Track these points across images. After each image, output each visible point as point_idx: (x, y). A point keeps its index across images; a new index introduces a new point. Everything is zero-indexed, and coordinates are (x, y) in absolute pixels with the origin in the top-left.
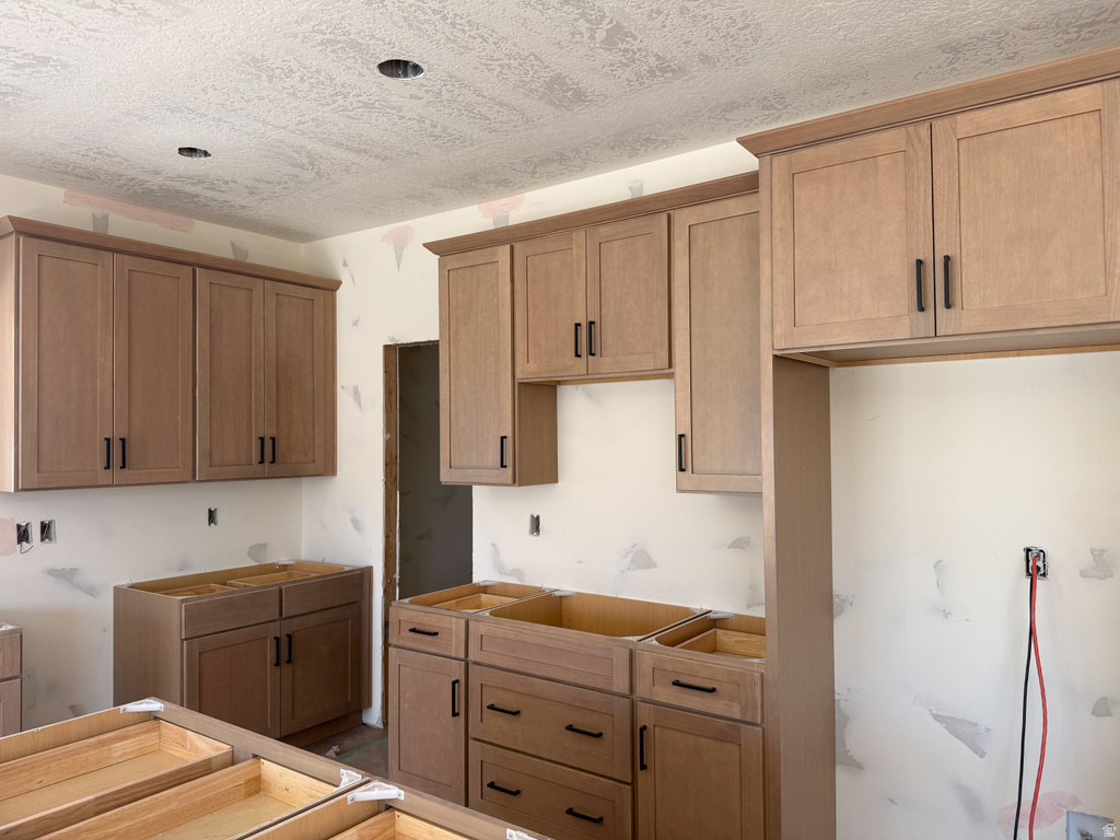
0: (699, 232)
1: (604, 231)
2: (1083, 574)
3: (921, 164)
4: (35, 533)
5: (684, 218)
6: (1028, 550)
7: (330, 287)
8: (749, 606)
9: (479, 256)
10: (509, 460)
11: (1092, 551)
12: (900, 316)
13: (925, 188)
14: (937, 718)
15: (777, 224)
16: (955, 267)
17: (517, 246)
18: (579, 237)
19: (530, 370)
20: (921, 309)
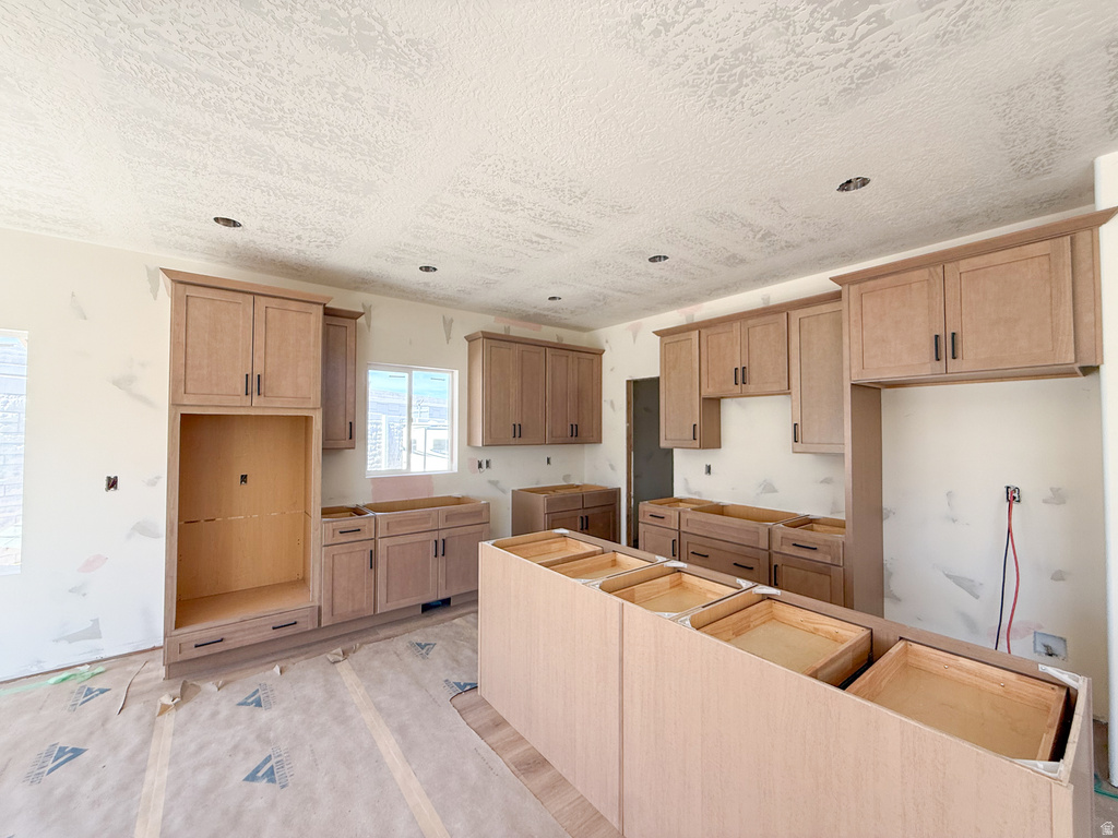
0: (805, 321)
1: (750, 322)
2: (1045, 501)
3: (938, 286)
4: (484, 465)
5: (796, 315)
6: (1008, 488)
7: (599, 353)
8: (832, 513)
9: (682, 336)
10: (698, 436)
11: (1051, 489)
12: (925, 364)
13: (940, 299)
14: (947, 576)
15: (852, 319)
16: (958, 338)
17: (702, 331)
18: (737, 325)
19: (709, 392)
20: (938, 360)
